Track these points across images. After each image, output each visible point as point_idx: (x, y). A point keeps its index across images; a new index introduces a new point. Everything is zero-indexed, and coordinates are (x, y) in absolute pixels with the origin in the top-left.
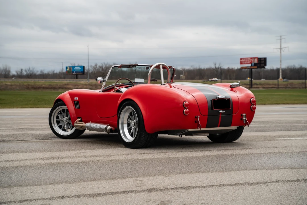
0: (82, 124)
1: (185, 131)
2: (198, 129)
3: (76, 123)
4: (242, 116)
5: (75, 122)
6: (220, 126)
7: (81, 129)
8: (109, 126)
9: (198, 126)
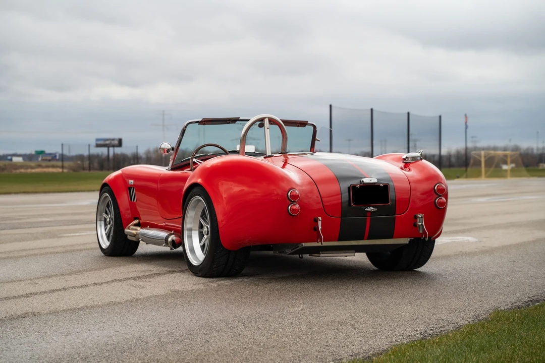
0: (137, 230)
1: (298, 247)
2: (318, 242)
3: (129, 229)
4: (416, 218)
5: (127, 227)
6: (369, 238)
7: (134, 239)
8: (173, 234)
9: (317, 238)
